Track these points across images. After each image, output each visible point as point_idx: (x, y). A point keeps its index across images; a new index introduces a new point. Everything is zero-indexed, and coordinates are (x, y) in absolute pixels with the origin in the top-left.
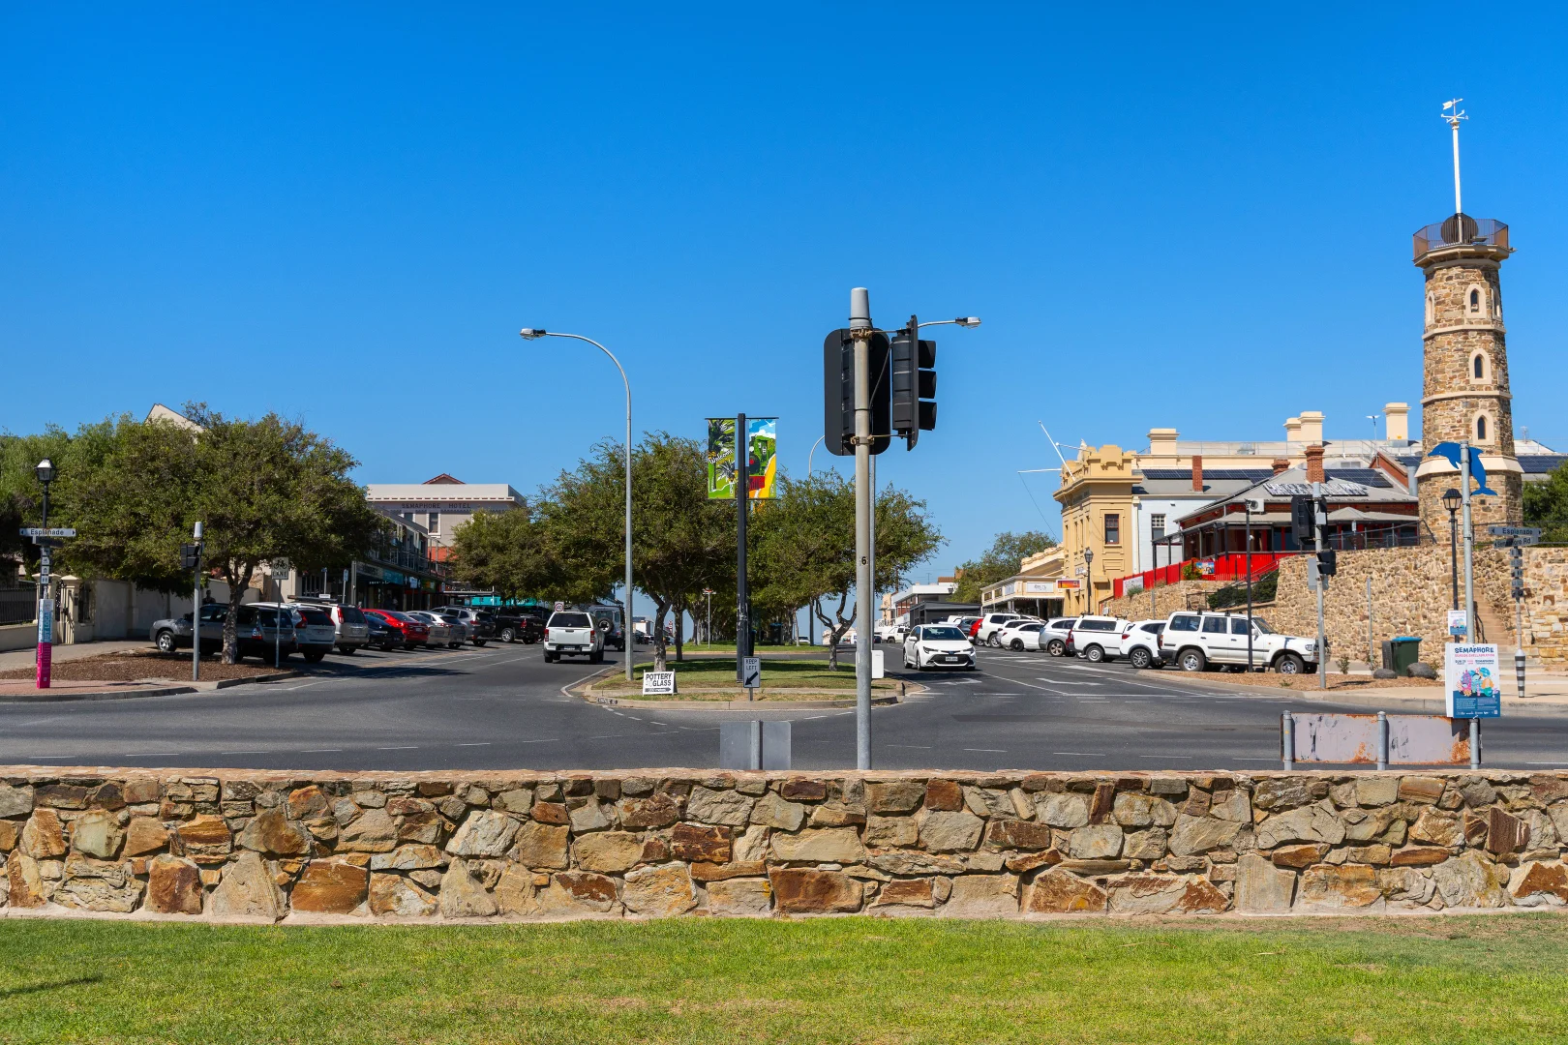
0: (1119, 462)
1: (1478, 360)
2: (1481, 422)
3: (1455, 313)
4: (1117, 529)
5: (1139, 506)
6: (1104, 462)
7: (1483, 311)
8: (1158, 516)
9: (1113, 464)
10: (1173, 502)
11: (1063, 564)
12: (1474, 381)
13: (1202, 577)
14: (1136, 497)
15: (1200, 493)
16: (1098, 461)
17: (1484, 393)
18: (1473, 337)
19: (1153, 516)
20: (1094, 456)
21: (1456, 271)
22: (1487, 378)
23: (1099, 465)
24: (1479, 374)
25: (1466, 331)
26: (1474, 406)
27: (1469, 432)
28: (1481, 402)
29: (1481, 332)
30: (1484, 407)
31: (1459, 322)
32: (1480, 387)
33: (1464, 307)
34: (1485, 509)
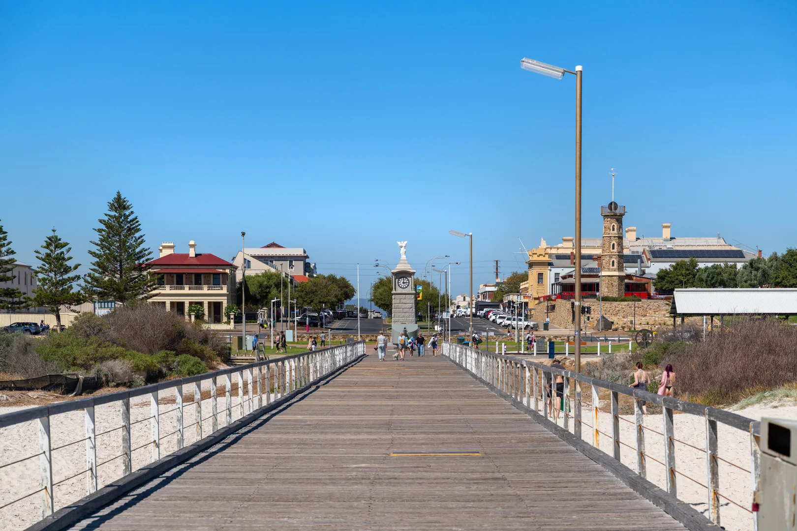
0: (544, 254)
1: (614, 244)
2: (613, 262)
3: (608, 231)
4: (542, 278)
5: (550, 270)
6: (538, 254)
7: (615, 231)
8: (557, 274)
9: (542, 255)
10: (562, 269)
11: (528, 289)
12: (612, 250)
13: (552, 300)
14: (549, 267)
15: (573, 265)
16: (536, 254)
17: (614, 254)
18: (612, 238)
19: (555, 274)
20: (535, 252)
21: (609, 219)
22: (615, 250)
23: (536, 255)
24: (613, 248)
25: (611, 237)
26: (612, 257)
27: (609, 265)
28: (613, 256)
29: (615, 237)
30: (614, 258)
31: (609, 234)
32: (613, 252)
33: (610, 230)
34: (612, 286)
